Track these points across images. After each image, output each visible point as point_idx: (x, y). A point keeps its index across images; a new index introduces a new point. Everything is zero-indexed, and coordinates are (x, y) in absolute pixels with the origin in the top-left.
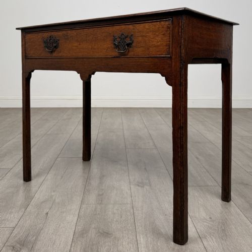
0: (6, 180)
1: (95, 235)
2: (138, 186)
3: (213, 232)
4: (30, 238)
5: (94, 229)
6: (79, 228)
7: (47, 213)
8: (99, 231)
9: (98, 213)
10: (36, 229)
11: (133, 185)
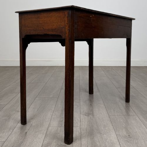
0: (2, 112)
2: (86, 115)
3: (130, 144)
5: (55, 142)
7: (26, 133)
8: (58, 144)
9: (58, 132)
10: (18, 142)
11: (82, 115)
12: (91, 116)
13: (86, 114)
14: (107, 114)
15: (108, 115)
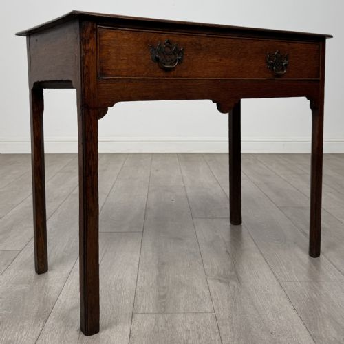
9: (161, 329)
11: (212, 279)
12: (234, 283)
13: (222, 279)
14: (273, 277)
15: (278, 280)
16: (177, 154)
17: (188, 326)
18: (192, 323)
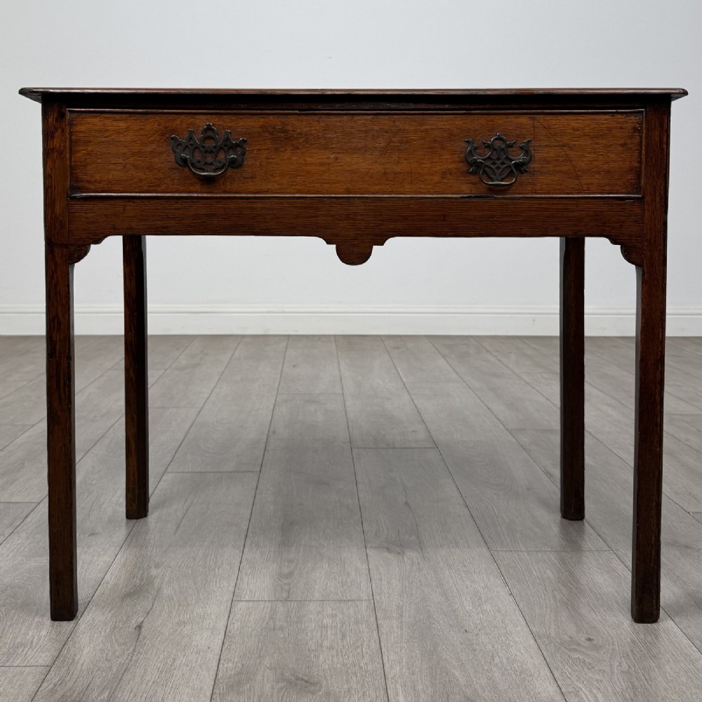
0: (24, 535)
1: (273, 688)
2: (389, 551)
3: (597, 677)
4: (95, 694)
5: (270, 669)
6: (229, 667)
7: (139, 627)
8: (282, 674)
9: (278, 624)
10: (110, 668)
11: (375, 548)
12: (413, 554)
13: (392, 547)
15: (490, 549)
16: (335, 336)
17: (327, 621)
18: (333, 616)
